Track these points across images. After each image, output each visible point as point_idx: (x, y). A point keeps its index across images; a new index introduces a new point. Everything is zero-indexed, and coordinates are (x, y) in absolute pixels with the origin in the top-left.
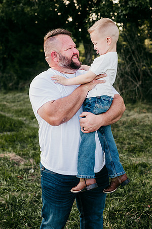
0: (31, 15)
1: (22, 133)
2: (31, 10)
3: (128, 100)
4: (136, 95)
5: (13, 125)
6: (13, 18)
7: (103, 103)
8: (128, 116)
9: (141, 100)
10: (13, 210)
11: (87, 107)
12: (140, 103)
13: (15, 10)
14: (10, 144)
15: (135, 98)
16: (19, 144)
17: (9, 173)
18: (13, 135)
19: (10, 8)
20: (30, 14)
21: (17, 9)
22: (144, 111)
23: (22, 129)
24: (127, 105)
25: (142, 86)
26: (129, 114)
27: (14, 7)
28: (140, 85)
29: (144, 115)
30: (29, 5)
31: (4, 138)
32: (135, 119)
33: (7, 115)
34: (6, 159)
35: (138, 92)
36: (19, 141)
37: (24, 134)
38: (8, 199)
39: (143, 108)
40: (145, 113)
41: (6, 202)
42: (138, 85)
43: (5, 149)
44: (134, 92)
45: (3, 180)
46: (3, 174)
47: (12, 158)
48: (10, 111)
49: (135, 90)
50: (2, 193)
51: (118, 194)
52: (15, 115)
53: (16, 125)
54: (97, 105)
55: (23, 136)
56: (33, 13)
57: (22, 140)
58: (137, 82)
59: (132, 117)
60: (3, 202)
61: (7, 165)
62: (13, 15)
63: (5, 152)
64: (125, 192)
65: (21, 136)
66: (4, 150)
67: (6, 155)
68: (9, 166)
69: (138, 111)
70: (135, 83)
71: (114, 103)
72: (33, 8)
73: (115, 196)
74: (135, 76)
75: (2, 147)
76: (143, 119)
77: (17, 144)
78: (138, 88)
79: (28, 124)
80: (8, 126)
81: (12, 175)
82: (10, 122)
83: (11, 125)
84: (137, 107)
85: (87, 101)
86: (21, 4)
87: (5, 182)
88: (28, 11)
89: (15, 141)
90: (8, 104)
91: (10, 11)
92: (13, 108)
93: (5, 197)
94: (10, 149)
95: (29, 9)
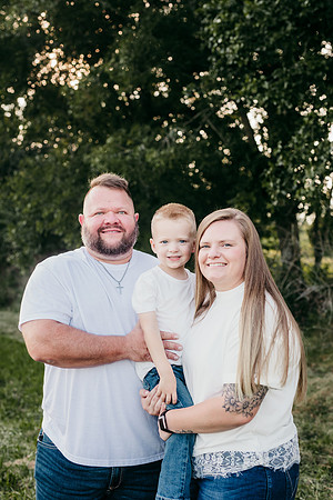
0: (160, 168)
2: (160, 156)
13: (128, 158)
19: (120, 154)
20: (158, 165)
21: (132, 156)
27: (127, 151)
30: (156, 148)
56: (163, 163)
72: (162, 153)
88: (153, 159)
91: (119, 160)
95: (155, 154)
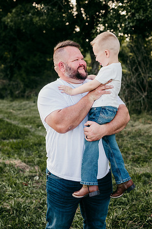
1: (28, 141)
2: (40, 20)
3: (133, 110)
4: (141, 106)
5: (19, 132)
6: (22, 28)
7: (107, 114)
8: (132, 126)
9: (146, 111)
10: (18, 216)
11: (92, 116)
12: (145, 114)
14: (15, 152)
15: (140, 108)
16: (25, 152)
17: (15, 179)
18: (19, 143)
20: (39, 24)
21: (25, 19)
22: (149, 121)
23: (28, 137)
24: (132, 115)
25: (147, 97)
26: (134, 125)
27: (23, 16)
28: (145, 96)
29: (149, 125)
30: (37, 16)
31: (10, 145)
32: (140, 130)
33: (13, 123)
34: (11, 166)
35: (144, 103)
36: (24, 149)
37: (30, 141)
38: (13, 205)
39: (149, 119)
40: (150, 124)
41: (11, 207)
42: (143, 96)
43: (11, 156)
44: (139, 103)
45: (8, 186)
46: (9, 180)
47: (18, 165)
48: (16, 118)
49: (141, 101)
50: (8, 199)
51: (121, 202)
52: (21, 123)
53: (22, 133)
54: (102, 115)
55: (29, 143)
56: (41, 23)
57: (27, 147)
58: (142, 92)
59: (137, 127)
60: (8, 208)
61: (12, 172)
62: (22, 24)
63: (11, 159)
64: (129, 201)
65: (26, 143)
66: (9, 157)
67: (12, 162)
68: (14, 172)
69: (143, 121)
70: (141, 94)
71: (119, 114)
73: (118, 205)
74: (141, 87)
75: (8, 154)
76: (148, 129)
77: (23, 152)
78: (143, 99)
79: (33, 132)
80: (14, 133)
81: (17, 181)
82: (16, 129)
83: (17, 133)
84: (142, 117)
85: (92, 111)
86: (30, 14)
87: (11, 188)
88: (37, 21)
89: (20, 148)
90: (14, 112)
91: (19, 21)
92: (19, 116)
93: (10, 203)
94: (16, 156)
95: (37, 19)
